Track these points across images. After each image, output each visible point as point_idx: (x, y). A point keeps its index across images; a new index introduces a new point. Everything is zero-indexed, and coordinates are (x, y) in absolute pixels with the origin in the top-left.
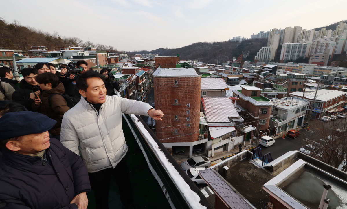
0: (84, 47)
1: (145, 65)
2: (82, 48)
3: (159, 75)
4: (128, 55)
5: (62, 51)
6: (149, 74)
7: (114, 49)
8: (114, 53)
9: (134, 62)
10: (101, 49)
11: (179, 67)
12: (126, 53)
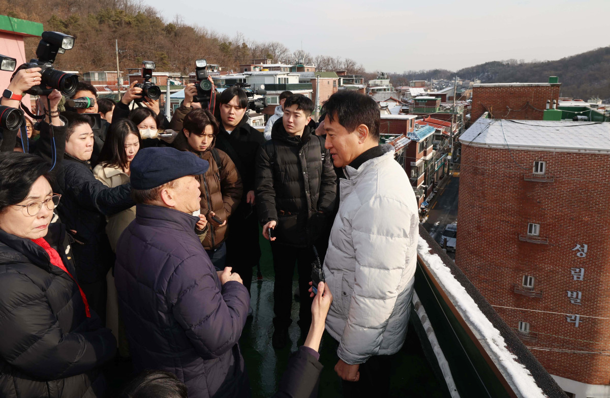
0: (290, 63)
1: (437, 111)
2: (285, 66)
3: (479, 140)
4: (390, 82)
5: (246, 73)
6: (447, 137)
7: (356, 67)
8: (356, 77)
9: (406, 102)
10: (326, 67)
12: (386, 76)
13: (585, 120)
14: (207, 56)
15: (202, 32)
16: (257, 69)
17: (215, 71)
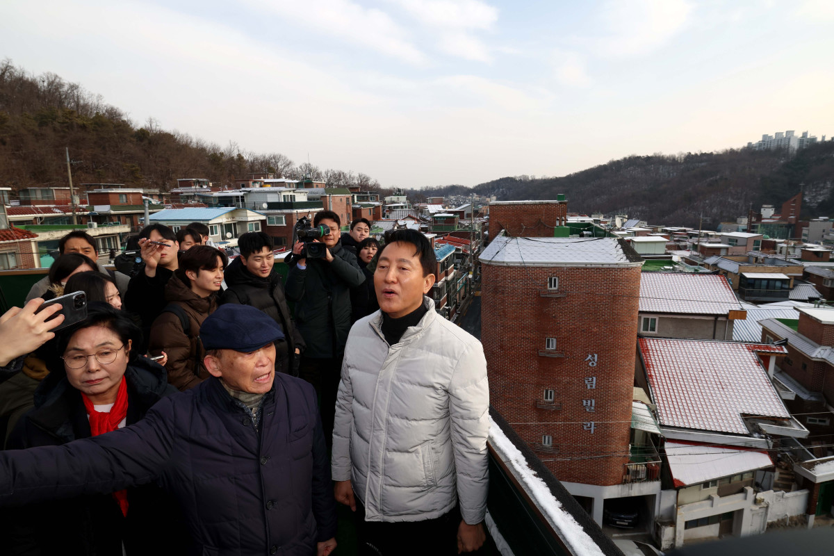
0: (296, 178)
1: (457, 229)
2: (290, 181)
3: (498, 258)
4: (407, 199)
5: (243, 189)
6: (467, 255)
7: (371, 183)
8: (370, 193)
9: (424, 220)
10: (337, 184)
11: (564, 234)
12: (402, 193)
13: (590, 236)
14: (193, 170)
15: (185, 140)
16: (257, 185)
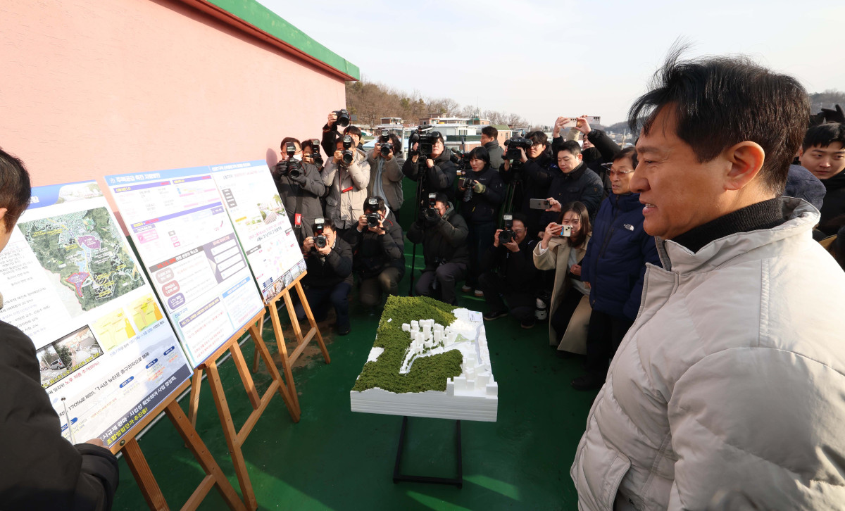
16: (435, 122)
17: (398, 123)
